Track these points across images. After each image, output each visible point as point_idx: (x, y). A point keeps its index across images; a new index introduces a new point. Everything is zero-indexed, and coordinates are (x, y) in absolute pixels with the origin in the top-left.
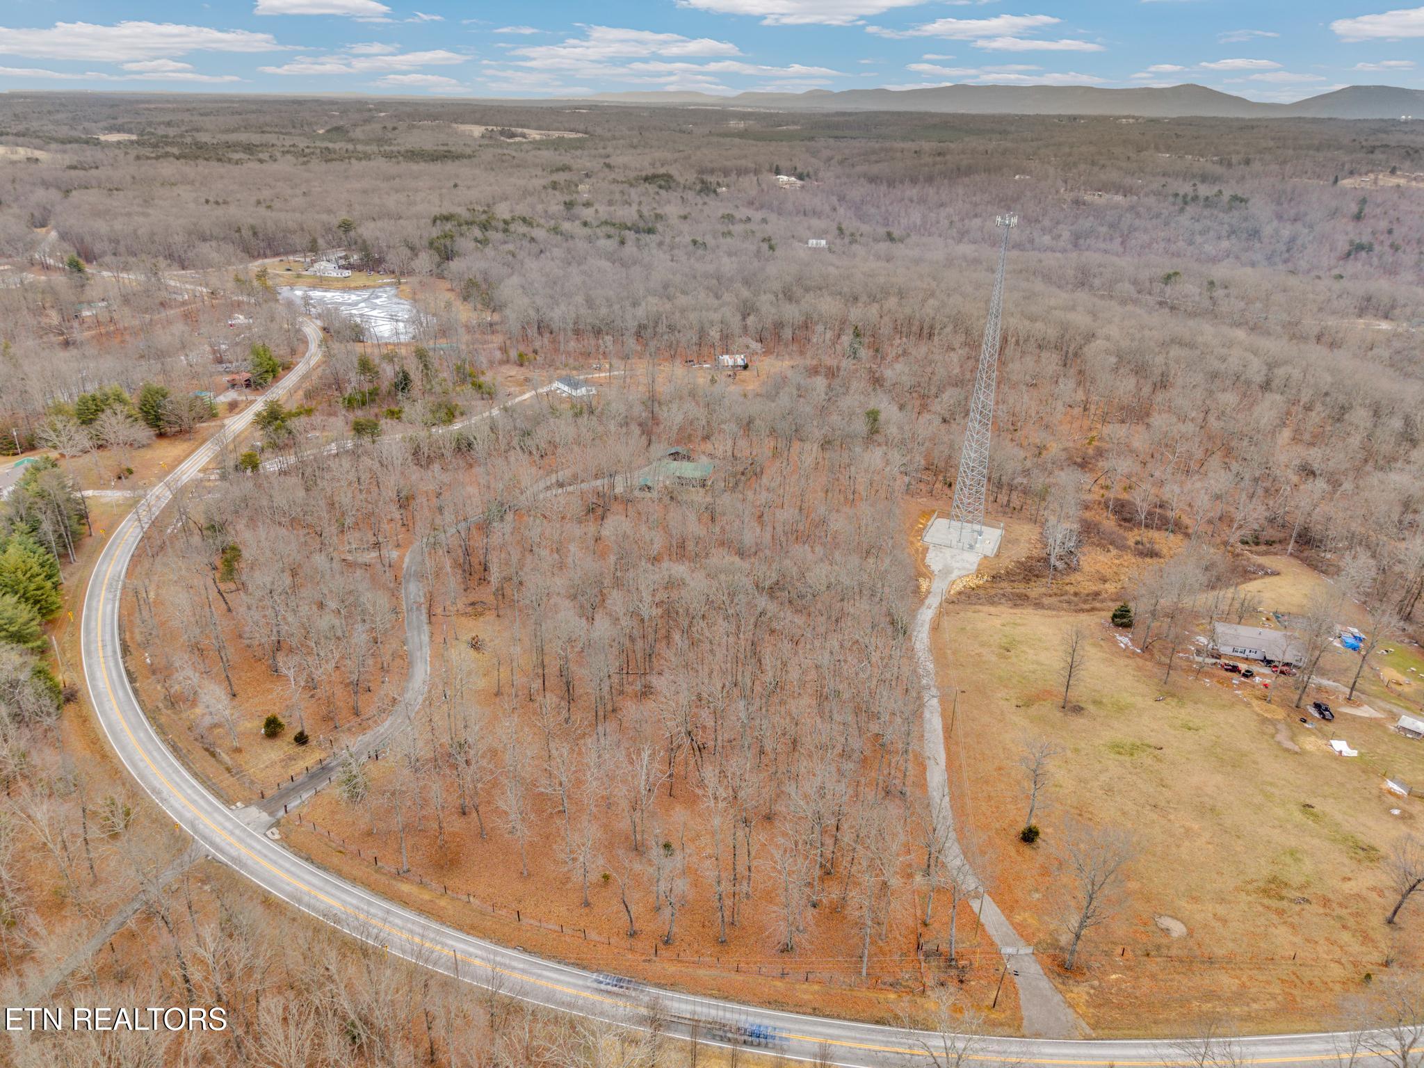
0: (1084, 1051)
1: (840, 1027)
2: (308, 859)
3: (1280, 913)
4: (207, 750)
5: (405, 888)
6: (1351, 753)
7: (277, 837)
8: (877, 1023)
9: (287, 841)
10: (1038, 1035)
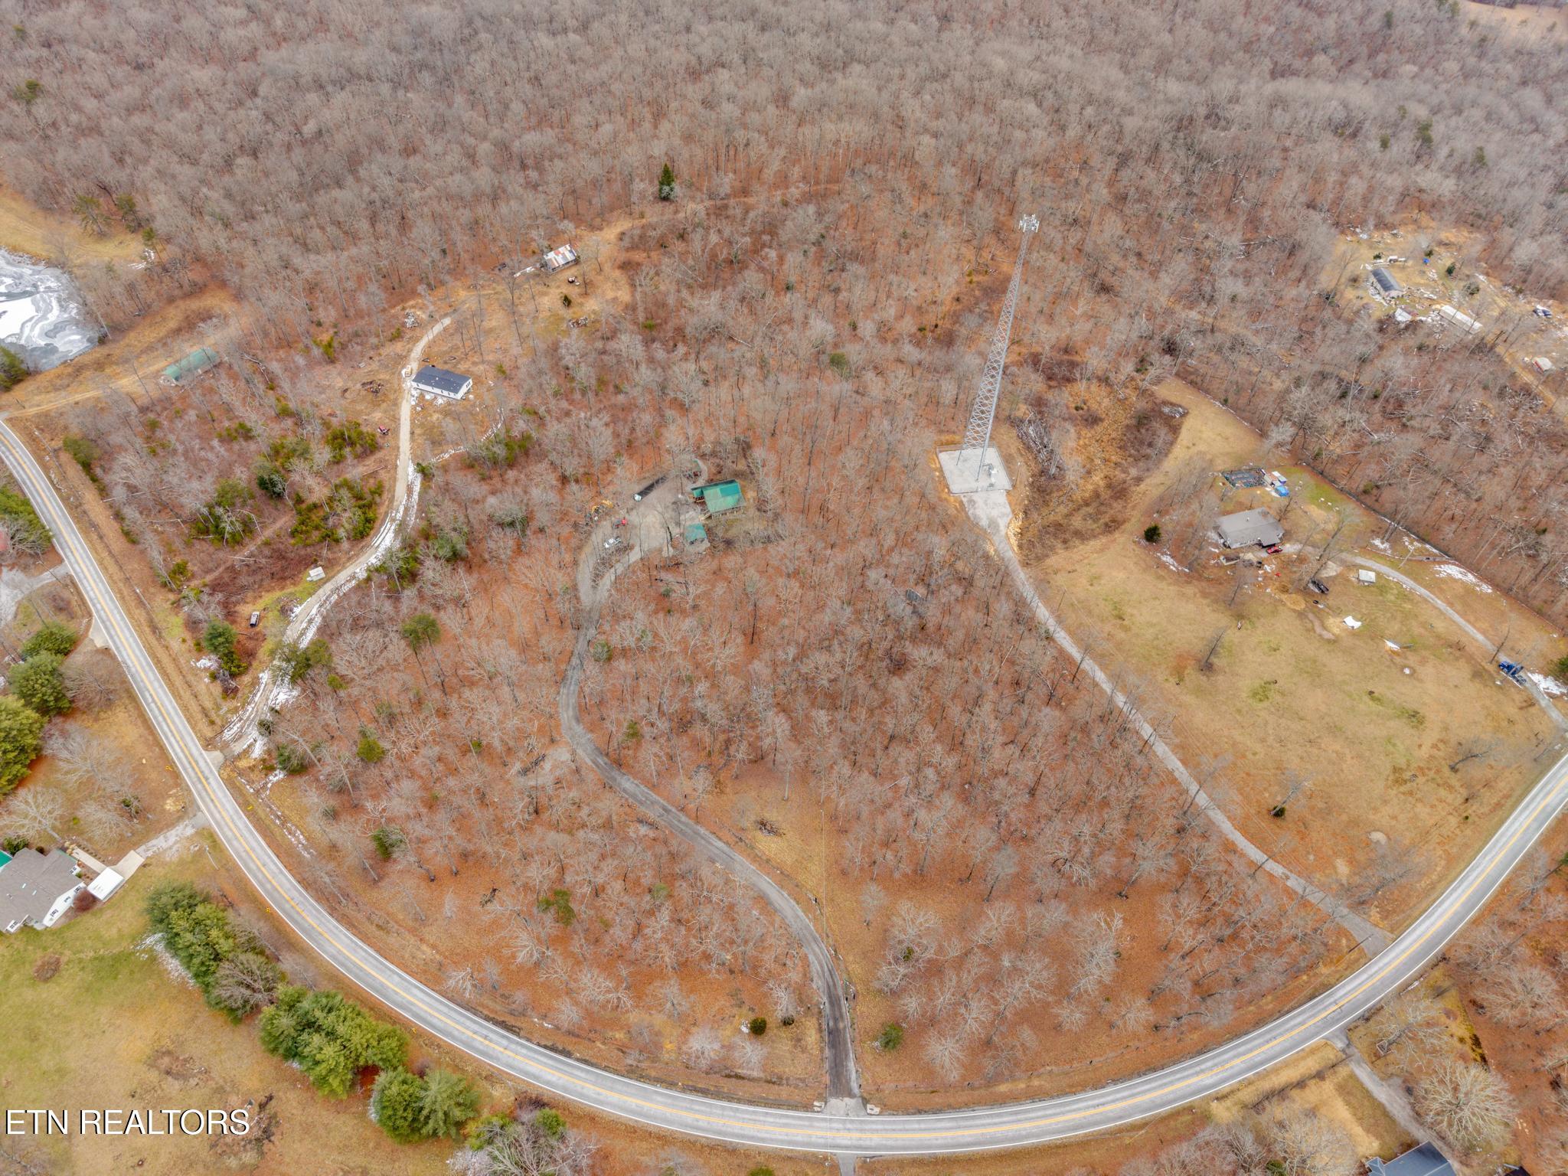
0: (1398, 950)
1: (1299, 1014)
2: (920, 1112)
3: (1411, 793)
4: (728, 1076)
5: (1003, 1088)
6: (1357, 624)
7: (877, 1110)
8: (1311, 999)
9: (887, 1108)
10: (1375, 954)
